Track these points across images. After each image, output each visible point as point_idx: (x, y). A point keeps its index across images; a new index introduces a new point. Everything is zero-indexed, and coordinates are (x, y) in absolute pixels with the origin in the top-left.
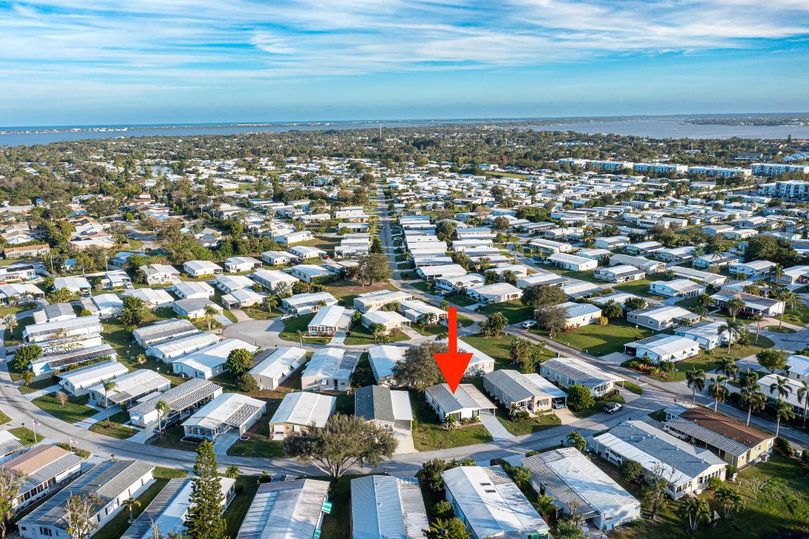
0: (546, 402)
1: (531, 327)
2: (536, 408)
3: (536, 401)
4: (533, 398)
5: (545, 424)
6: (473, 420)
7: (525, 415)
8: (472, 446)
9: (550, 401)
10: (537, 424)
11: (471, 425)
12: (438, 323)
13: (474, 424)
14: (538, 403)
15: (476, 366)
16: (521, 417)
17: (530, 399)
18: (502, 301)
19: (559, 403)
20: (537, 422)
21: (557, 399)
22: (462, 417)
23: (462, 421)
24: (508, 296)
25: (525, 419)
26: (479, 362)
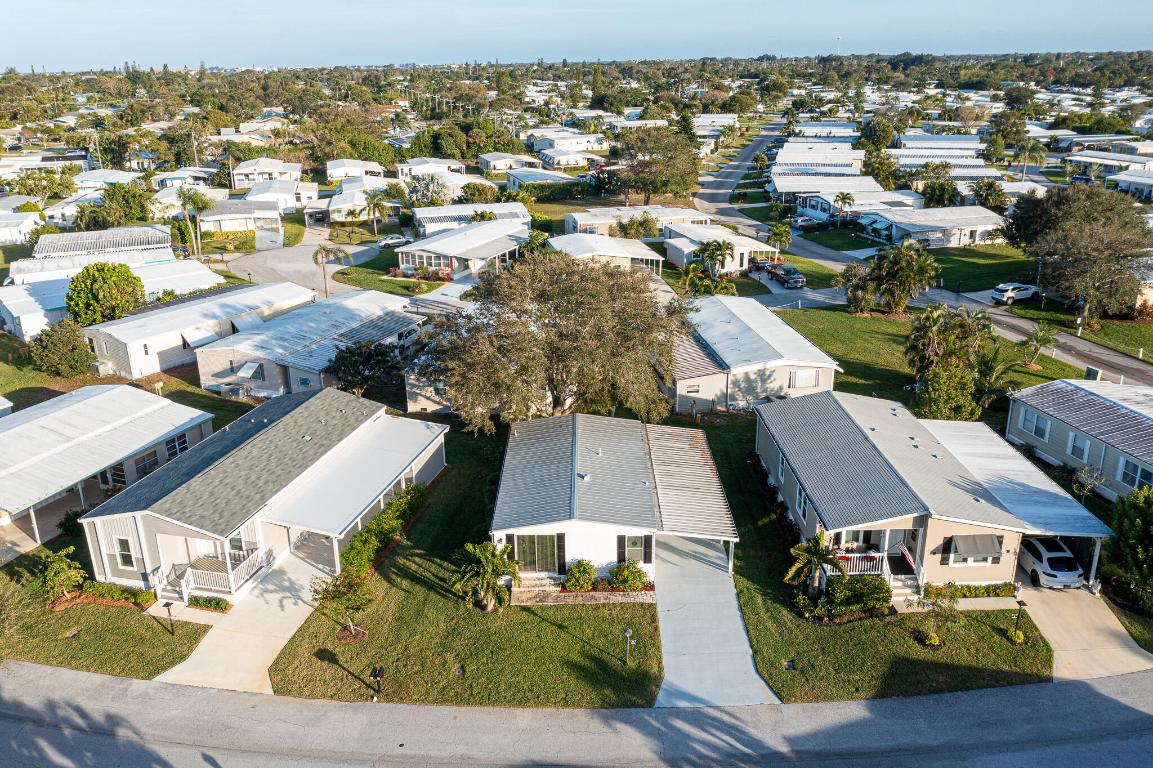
0: (990, 547)
1: (1017, 302)
2: (932, 571)
3: (934, 538)
4: (922, 521)
5: (965, 658)
6: (618, 577)
7: (867, 596)
8: (524, 716)
9: (1012, 544)
10: (917, 652)
11: (601, 597)
12: (744, 274)
13: (618, 598)
14: (947, 547)
15: (763, 376)
16: (847, 602)
17: (905, 522)
18: (954, 243)
19: (1057, 565)
20: (921, 638)
21: (1050, 543)
22: (569, 558)
23: (566, 573)
24: (972, 234)
25: (871, 613)
26: (771, 365)
